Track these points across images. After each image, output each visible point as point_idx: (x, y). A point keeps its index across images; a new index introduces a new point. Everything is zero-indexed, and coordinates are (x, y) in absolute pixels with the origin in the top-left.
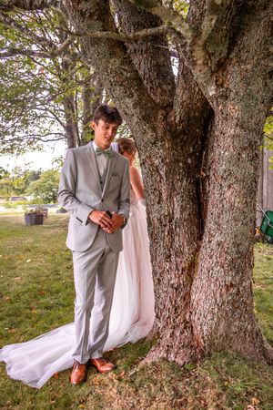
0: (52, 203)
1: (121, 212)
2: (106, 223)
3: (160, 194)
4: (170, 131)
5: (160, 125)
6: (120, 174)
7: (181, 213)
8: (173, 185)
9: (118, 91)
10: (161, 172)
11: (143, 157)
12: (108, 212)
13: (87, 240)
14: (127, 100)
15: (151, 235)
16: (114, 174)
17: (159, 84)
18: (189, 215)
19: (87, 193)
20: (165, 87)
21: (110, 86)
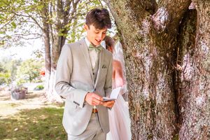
7: (163, 100)
8: (156, 76)
16: (104, 67)
18: (169, 101)
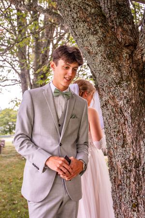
0: (8, 134)
1: (80, 157)
2: (65, 171)
3: (125, 137)
4: (137, 70)
5: (126, 64)
6: (79, 116)
9: (82, 27)
10: (126, 114)
11: (105, 98)
12: (66, 158)
13: (43, 189)
14: (91, 37)
15: (114, 180)
16: (73, 116)
17: (120, 23)
19: (45, 137)
20: (125, 26)
21: (72, 23)
